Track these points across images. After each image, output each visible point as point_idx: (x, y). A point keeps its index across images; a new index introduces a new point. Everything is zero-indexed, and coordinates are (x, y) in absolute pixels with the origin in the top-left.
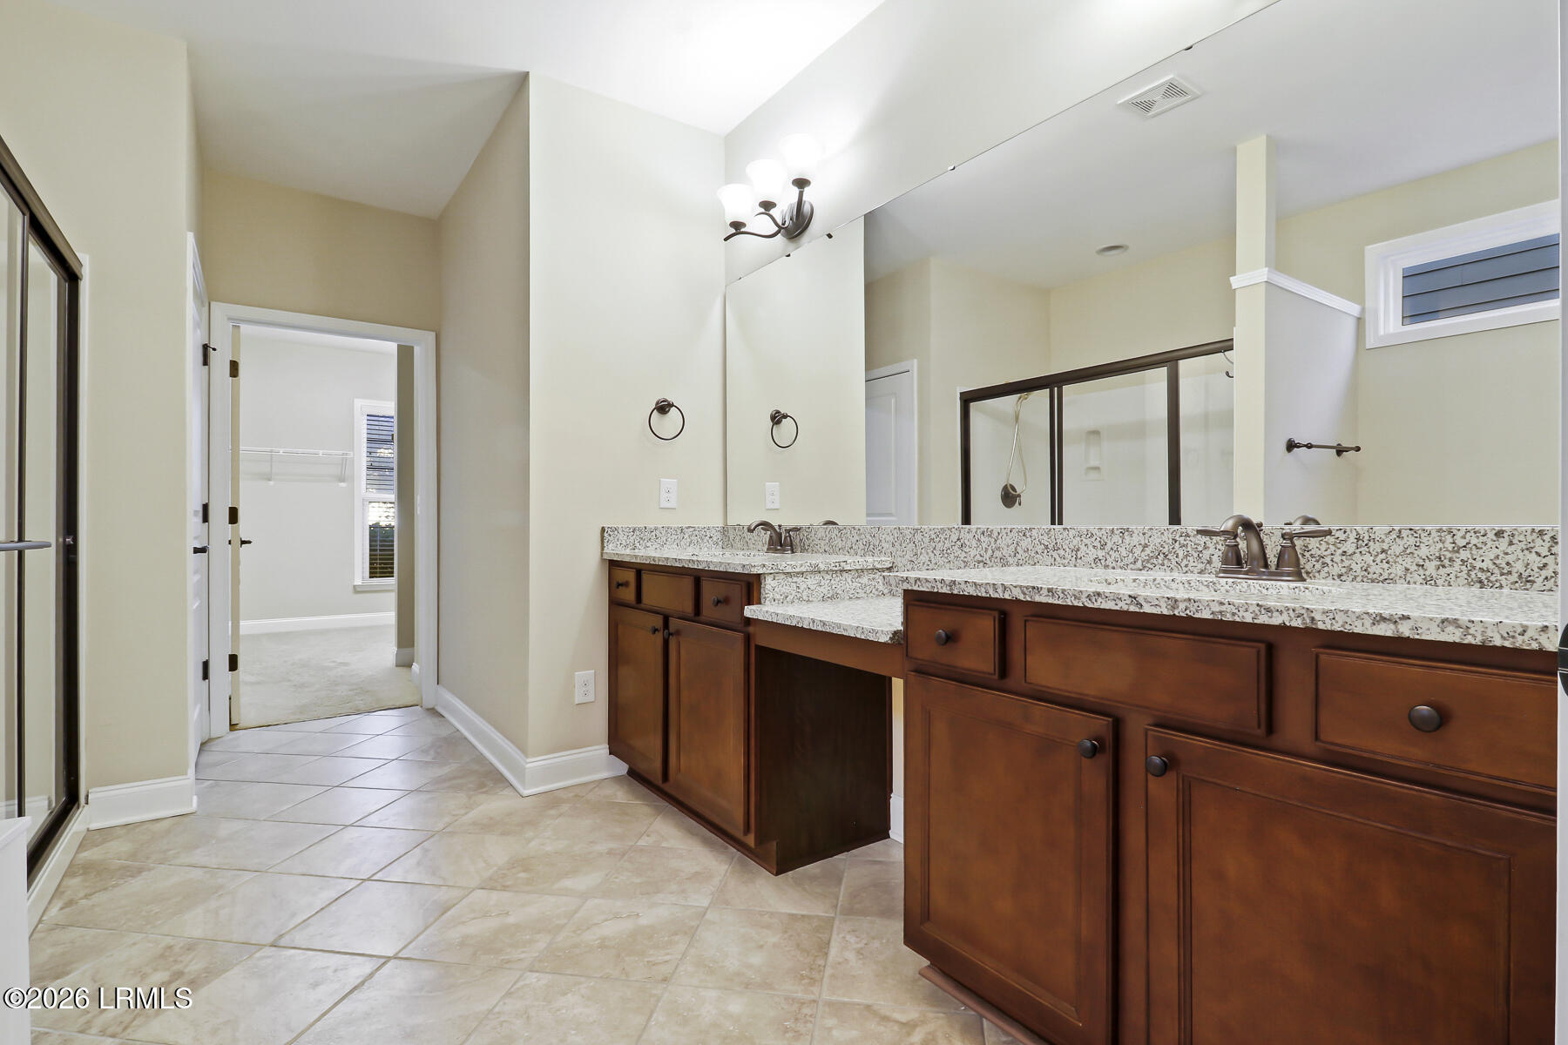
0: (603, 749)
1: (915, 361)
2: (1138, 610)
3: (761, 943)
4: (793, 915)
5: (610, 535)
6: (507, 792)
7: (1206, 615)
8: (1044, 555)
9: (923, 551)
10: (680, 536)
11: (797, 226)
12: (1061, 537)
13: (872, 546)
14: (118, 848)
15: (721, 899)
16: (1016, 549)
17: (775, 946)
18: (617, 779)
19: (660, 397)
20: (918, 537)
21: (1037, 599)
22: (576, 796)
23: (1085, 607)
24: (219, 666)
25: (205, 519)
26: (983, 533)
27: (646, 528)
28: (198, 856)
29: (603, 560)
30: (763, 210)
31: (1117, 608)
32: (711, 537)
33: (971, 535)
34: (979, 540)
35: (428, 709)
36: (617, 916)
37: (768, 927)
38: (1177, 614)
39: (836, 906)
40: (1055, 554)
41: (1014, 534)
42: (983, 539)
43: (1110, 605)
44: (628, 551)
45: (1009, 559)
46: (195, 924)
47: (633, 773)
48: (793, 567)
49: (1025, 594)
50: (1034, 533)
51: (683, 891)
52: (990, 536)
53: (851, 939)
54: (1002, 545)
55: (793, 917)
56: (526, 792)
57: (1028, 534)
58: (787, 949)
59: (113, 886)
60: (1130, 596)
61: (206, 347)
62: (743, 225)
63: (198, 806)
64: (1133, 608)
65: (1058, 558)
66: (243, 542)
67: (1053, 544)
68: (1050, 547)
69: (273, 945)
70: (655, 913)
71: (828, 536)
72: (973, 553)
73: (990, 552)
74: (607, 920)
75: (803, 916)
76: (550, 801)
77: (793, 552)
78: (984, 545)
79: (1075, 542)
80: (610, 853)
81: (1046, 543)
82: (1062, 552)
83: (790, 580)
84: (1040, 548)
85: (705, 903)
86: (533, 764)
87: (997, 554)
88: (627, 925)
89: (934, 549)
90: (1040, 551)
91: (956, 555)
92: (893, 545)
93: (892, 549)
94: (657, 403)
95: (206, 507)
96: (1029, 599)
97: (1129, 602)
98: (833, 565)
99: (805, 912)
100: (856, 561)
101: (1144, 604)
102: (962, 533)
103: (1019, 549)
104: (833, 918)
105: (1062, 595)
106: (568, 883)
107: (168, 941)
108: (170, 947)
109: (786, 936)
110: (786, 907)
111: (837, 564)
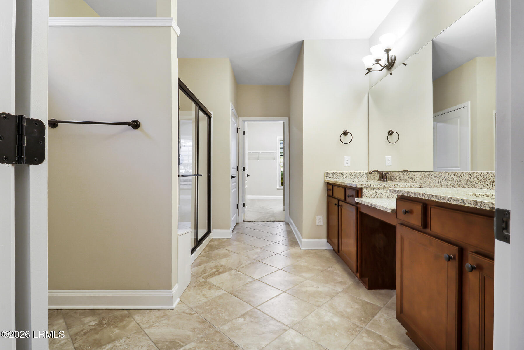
0: (325, 241)
1: (469, 102)
2: (464, 205)
3: (353, 306)
4: (368, 302)
5: (327, 175)
6: (298, 248)
7: (487, 208)
8: (479, 184)
9: (432, 181)
10: (351, 175)
11: (390, 65)
12: (486, 176)
13: (413, 179)
14: (216, 243)
15: (346, 291)
16: (467, 181)
17: (357, 308)
18: (329, 251)
19: (345, 130)
20: (430, 176)
21: (432, 199)
22: (316, 252)
23: (447, 203)
24: (241, 205)
25: (238, 170)
26: (454, 175)
27: (339, 172)
28: (228, 248)
29: (325, 182)
30: (376, 63)
31: (457, 204)
32: (363, 176)
33: (449, 176)
34: (453, 177)
35: (287, 223)
36: (313, 286)
37: (358, 303)
38: (477, 207)
39: (385, 305)
40: (483, 184)
41: (466, 175)
42: (454, 177)
43: (454, 203)
44: (333, 180)
45: (465, 185)
46: (223, 262)
47: (334, 249)
48: (374, 186)
49: (428, 197)
50: (475, 175)
51: (335, 285)
52: (457, 176)
53: (385, 315)
54: (462, 180)
55: (367, 303)
56: (302, 249)
57: (472, 175)
58: (361, 311)
59: (213, 251)
60: (461, 199)
61: (238, 128)
62: (371, 68)
63: (232, 237)
64: (462, 204)
65: (485, 186)
66: (248, 176)
67: (483, 179)
68: (481, 180)
69: (236, 270)
70: (324, 288)
71: (399, 175)
72: (450, 182)
73: (457, 182)
74: (309, 286)
75: (371, 304)
76: (308, 252)
77: (387, 181)
78: (455, 180)
79: (492, 179)
80: (318, 270)
81: (480, 179)
82: (486, 183)
83: (373, 190)
84: (477, 181)
85: (340, 291)
86: (304, 241)
87: (460, 183)
88: (314, 289)
89: (436, 181)
90: (477, 182)
91: (444, 183)
92: (421, 179)
93: (420, 181)
94: (344, 132)
95: (238, 167)
96: (430, 199)
97: (461, 202)
98: (391, 185)
99: (372, 303)
100: (402, 184)
101: (466, 203)
102: (446, 175)
103: (469, 181)
104: (382, 308)
105: (440, 198)
106: (304, 274)
107: (218, 264)
108: (218, 265)
109: (362, 307)
110: (366, 299)
111: (394, 186)
